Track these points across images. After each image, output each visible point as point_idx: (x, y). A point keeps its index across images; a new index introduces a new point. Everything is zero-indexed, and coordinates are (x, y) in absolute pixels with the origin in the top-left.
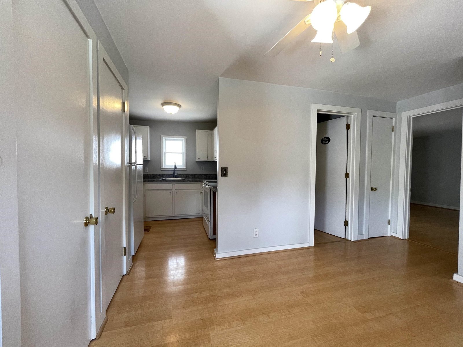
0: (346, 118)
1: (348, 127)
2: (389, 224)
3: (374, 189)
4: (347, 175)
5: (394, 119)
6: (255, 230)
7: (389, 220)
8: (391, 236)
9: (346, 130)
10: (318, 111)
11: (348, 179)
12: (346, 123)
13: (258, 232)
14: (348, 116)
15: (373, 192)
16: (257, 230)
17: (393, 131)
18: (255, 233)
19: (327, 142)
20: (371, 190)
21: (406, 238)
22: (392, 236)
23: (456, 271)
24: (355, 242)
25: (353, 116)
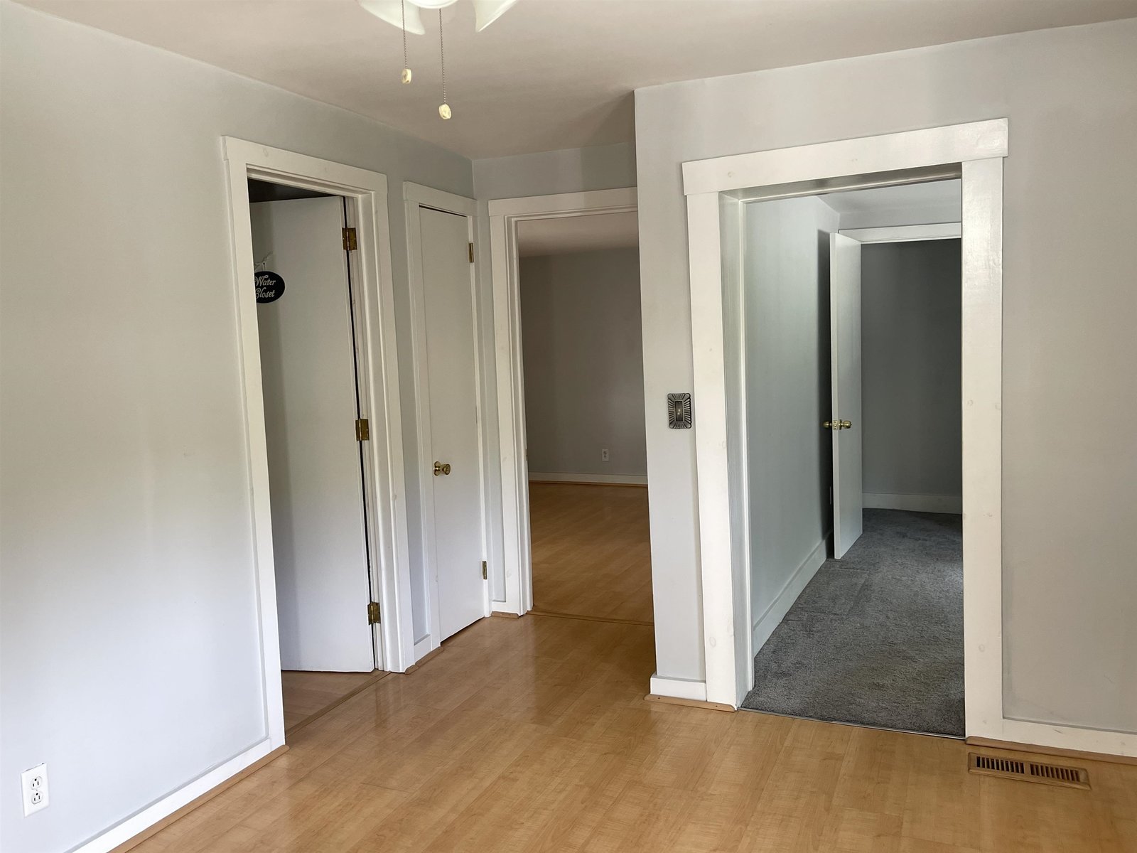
0: (338, 204)
1: (350, 239)
2: (485, 578)
3: (443, 469)
4: (363, 429)
5: (470, 219)
6: (27, 778)
7: (484, 563)
8: (492, 616)
9: (343, 253)
10: (248, 170)
11: (363, 442)
12: (341, 225)
13: (45, 778)
14: (344, 197)
15: (442, 477)
16: (41, 771)
17: (471, 260)
18: (28, 793)
19: (271, 294)
20: (436, 470)
21: (529, 609)
22: (495, 615)
23: (652, 670)
24: (408, 673)
25: (364, 201)
